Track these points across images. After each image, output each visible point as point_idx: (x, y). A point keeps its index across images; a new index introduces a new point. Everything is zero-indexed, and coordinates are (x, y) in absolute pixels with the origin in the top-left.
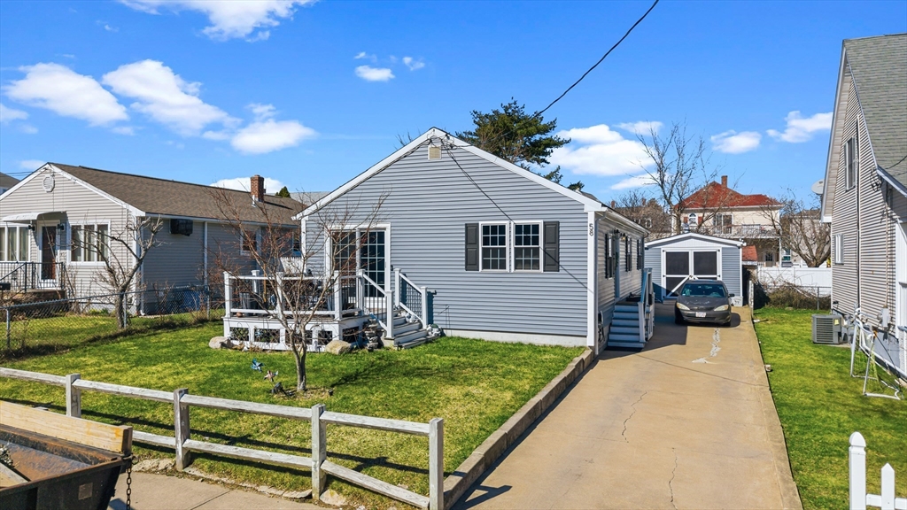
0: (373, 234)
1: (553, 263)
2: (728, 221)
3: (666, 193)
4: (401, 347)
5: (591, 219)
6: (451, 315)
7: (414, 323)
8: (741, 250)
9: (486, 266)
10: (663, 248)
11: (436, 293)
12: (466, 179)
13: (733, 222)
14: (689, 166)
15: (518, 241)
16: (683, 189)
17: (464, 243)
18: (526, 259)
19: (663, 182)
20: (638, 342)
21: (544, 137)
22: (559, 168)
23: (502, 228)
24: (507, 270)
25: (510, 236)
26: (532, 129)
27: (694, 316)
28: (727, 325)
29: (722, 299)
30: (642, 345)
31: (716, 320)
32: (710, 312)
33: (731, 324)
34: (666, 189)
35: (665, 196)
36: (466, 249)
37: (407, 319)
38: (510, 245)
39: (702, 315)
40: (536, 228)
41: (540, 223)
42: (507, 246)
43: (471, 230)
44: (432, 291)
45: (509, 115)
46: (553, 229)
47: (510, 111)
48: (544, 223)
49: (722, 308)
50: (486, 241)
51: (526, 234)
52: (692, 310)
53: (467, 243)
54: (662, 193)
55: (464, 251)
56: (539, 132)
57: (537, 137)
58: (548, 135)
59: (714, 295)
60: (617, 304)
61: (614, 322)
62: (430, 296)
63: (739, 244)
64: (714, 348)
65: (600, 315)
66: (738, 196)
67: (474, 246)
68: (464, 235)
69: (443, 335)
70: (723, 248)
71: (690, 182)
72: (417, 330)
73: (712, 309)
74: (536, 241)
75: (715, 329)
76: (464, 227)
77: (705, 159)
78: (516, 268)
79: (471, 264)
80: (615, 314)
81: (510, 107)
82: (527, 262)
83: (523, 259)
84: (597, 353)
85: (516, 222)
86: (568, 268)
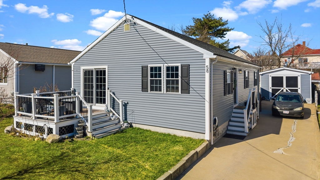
0: (101, 71)
1: (186, 89)
2: (306, 61)
3: (273, 49)
4: (94, 137)
5: (207, 63)
6: (135, 116)
7: (114, 120)
8: (311, 75)
9: (152, 89)
10: (270, 74)
11: (128, 103)
12: (143, 41)
13: (308, 61)
14: (284, 35)
15: (168, 76)
16: (281, 47)
17: (141, 77)
18: (172, 86)
19: (271, 43)
20: (243, 132)
21: (222, 27)
22: (228, 40)
23: (160, 68)
24: (162, 92)
25: (164, 73)
26: (218, 24)
27: (282, 113)
28: (302, 118)
29: (299, 104)
30: (246, 135)
31: (295, 115)
32: (291, 111)
33: (304, 117)
34: (273, 47)
35: (272, 50)
36: (142, 80)
37: (111, 118)
38: (164, 78)
39: (287, 112)
40: (177, 68)
41: (179, 65)
42: (162, 79)
43: (144, 69)
44: (126, 102)
45: (208, 19)
46: (186, 69)
47: (208, 17)
48: (181, 65)
49: (299, 109)
50: (152, 76)
51: (172, 71)
52: (281, 109)
53: (142, 77)
54: (270, 49)
55: (141, 81)
56: (220, 25)
57: (220, 27)
58: (225, 27)
59: (294, 101)
60: (235, 108)
61: (232, 119)
62: (125, 105)
63: (310, 72)
64: (291, 138)
65: (215, 120)
66: (310, 49)
67: (146, 78)
68: (141, 72)
69: (131, 126)
70: (301, 75)
71: (285, 43)
72: (116, 124)
73: (292, 109)
74: (177, 76)
75: (294, 120)
76: (141, 68)
77: (292, 32)
78: (167, 91)
79: (144, 89)
80: (233, 115)
81: (208, 16)
82: (173, 88)
83: (171, 86)
84: (212, 144)
85: (167, 65)
86: (194, 92)
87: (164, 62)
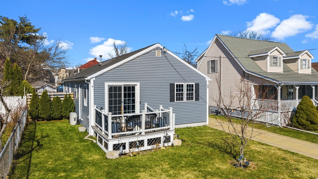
0: (129, 88)
5: (208, 83)
9: (177, 100)
15: (187, 90)
23: (182, 85)
24: (184, 101)
25: (185, 88)
42: (184, 92)
46: (197, 86)
48: (195, 84)
50: (177, 91)
51: (190, 88)
53: (170, 91)
55: (170, 94)
67: (173, 92)
68: (169, 88)
74: (192, 90)
76: (169, 85)
78: (187, 100)
79: (172, 99)
82: (190, 98)
83: (188, 96)
85: (187, 83)
86: (202, 99)
87: (185, 81)
